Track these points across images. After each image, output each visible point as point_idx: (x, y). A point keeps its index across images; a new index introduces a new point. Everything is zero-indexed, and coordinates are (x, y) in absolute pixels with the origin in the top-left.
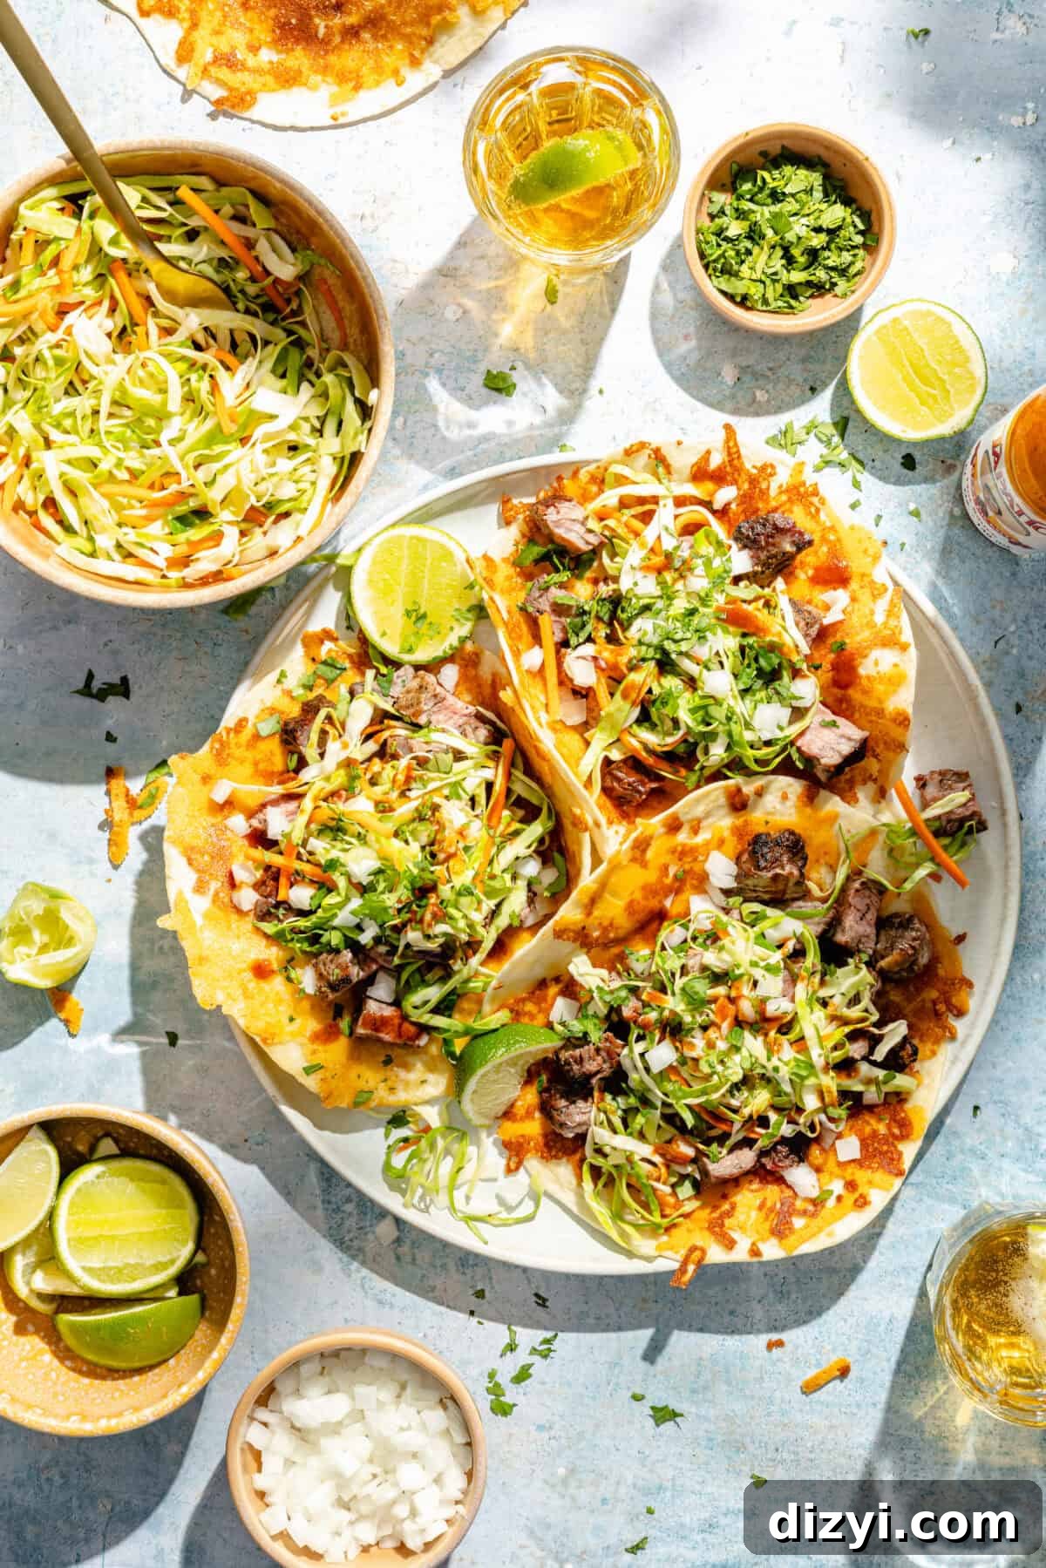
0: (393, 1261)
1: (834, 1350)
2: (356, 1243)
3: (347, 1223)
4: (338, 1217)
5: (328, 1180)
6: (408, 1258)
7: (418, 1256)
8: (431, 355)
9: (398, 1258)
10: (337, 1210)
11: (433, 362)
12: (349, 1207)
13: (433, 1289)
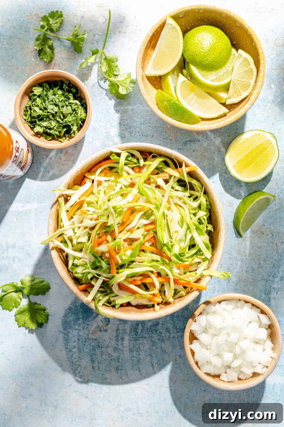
0: (92, 369)
1: (254, 397)
2: (78, 363)
3: (74, 355)
4: (71, 354)
5: (67, 340)
6: (97, 368)
7: (100, 367)
8: (94, 36)
9: (93, 368)
10: (70, 351)
11: (95, 38)
12: (75, 350)
13: (106, 379)
